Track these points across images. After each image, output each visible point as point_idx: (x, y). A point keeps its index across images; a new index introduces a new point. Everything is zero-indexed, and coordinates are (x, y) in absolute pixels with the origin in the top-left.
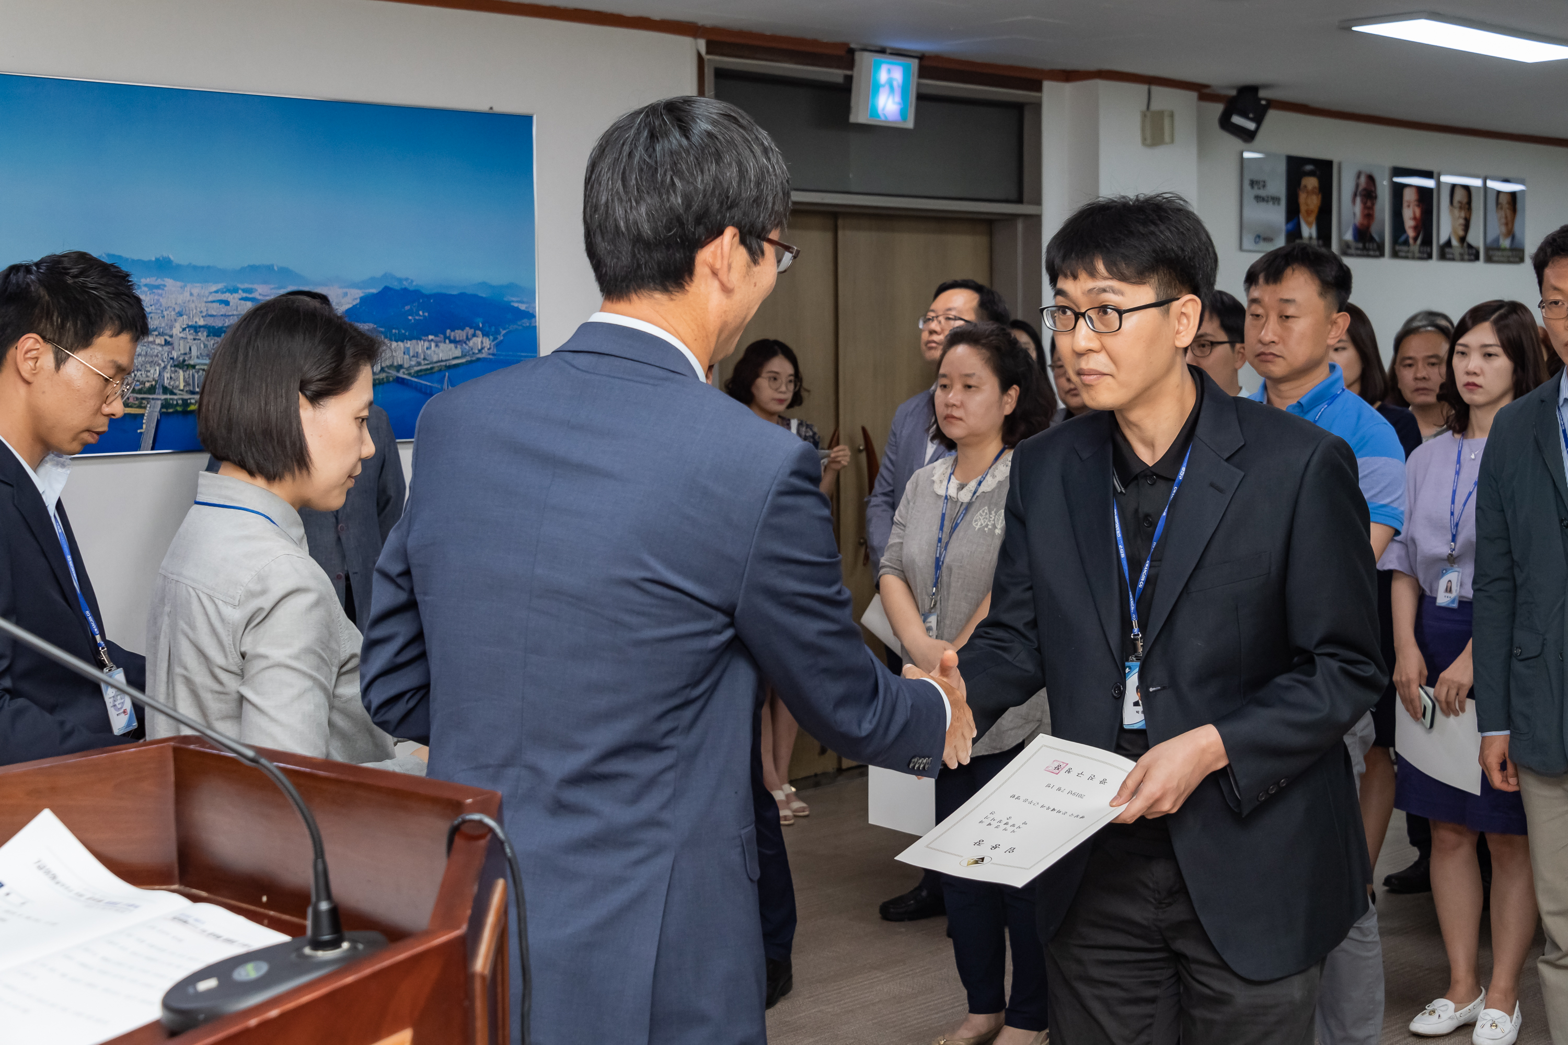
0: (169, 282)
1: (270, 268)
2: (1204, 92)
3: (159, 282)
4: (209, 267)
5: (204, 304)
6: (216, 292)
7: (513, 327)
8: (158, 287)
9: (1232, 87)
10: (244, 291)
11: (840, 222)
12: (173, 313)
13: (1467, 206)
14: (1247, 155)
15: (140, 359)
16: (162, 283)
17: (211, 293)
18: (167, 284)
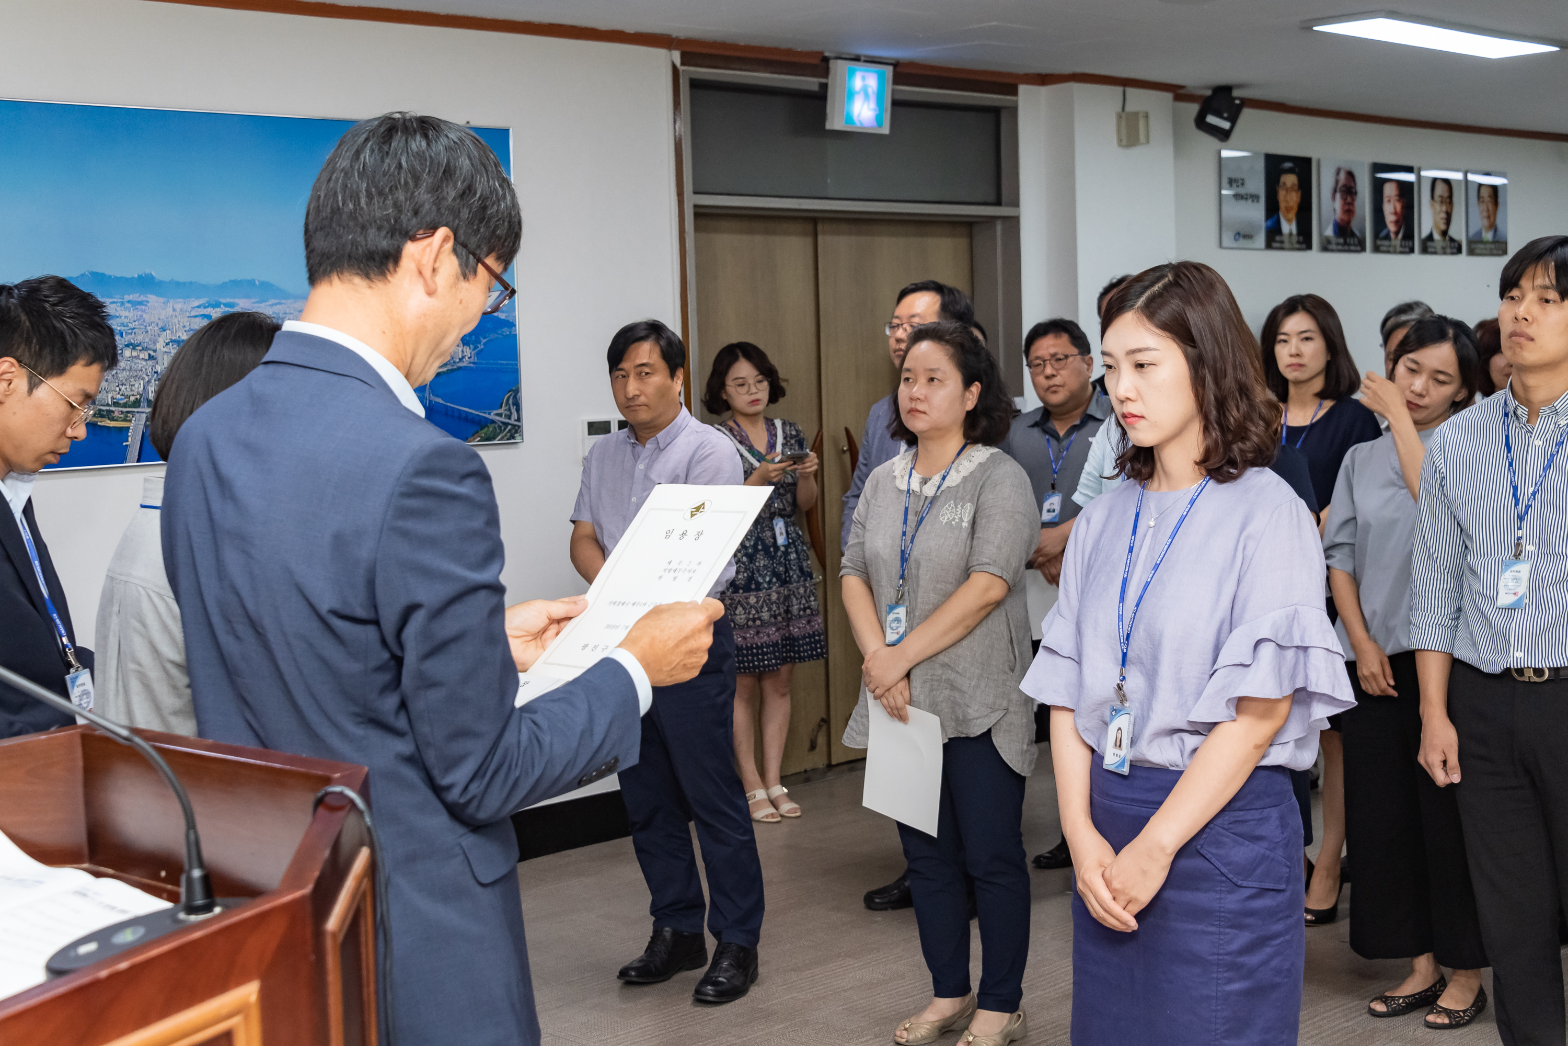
0: (152, 298)
1: (251, 283)
2: (1179, 93)
3: (142, 298)
4: (191, 283)
5: (186, 319)
6: (199, 307)
7: (492, 336)
8: (141, 303)
9: (1207, 88)
10: (226, 305)
11: (820, 227)
12: (156, 328)
13: (1448, 200)
14: (1225, 154)
15: (124, 373)
16: (146, 299)
17: (194, 308)
18: (150, 300)
